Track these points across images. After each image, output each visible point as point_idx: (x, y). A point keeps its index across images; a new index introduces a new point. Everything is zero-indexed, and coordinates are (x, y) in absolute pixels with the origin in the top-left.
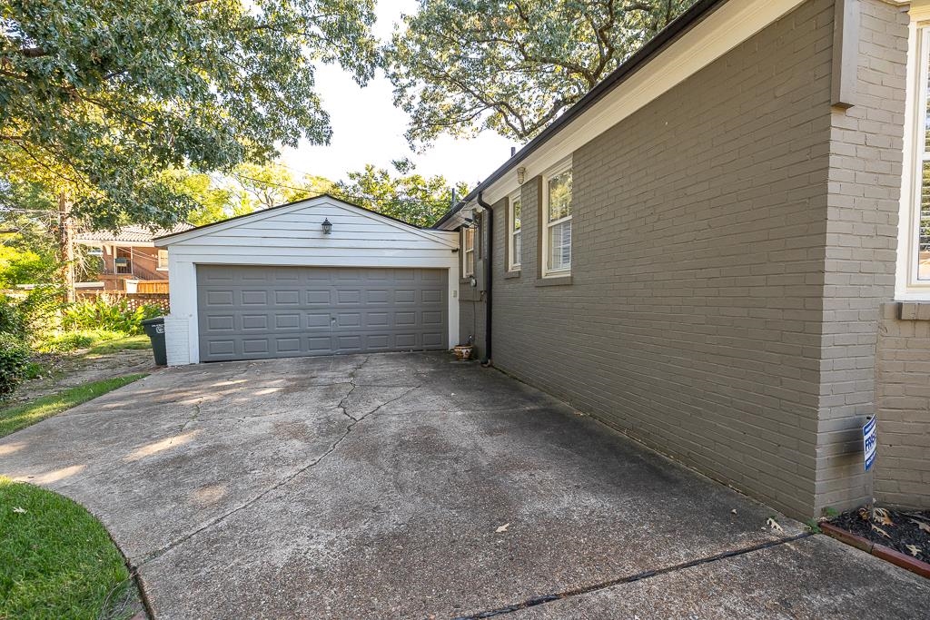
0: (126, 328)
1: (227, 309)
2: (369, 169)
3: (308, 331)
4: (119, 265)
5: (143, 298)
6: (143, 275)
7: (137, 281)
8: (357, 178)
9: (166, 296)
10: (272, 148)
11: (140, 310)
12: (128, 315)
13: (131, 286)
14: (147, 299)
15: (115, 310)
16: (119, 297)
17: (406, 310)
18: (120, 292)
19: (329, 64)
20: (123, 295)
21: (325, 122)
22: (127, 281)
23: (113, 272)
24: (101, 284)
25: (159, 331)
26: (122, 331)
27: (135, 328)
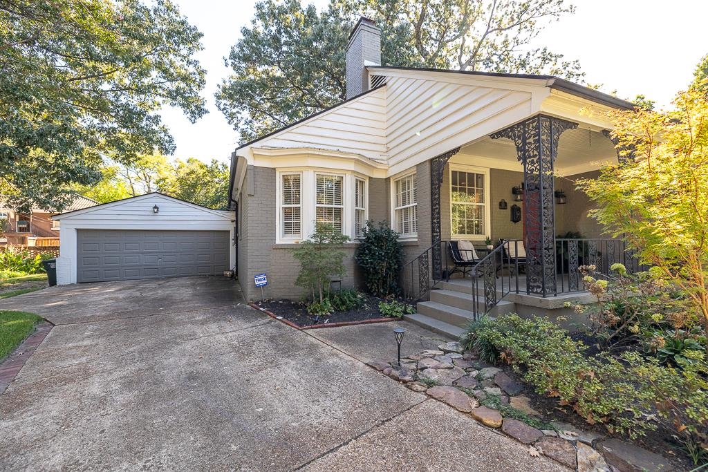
0: (27, 270)
1: (94, 254)
2: (214, 162)
3: (145, 265)
4: (21, 226)
5: (40, 249)
6: (39, 233)
7: (36, 238)
8: (205, 168)
9: (58, 248)
10: (135, 156)
11: (38, 257)
12: (28, 261)
13: (31, 241)
14: (43, 251)
15: (18, 258)
16: (22, 249)
17: (204, 253)
18: (23, 246)
19: (175, 107)
20: (25, 248)
21: (171, 142)
22: (29, 238)
23: (15, 231)
24: (5, 240)
25: (52, 267)
26: (24, 272)
27: (34, 269)
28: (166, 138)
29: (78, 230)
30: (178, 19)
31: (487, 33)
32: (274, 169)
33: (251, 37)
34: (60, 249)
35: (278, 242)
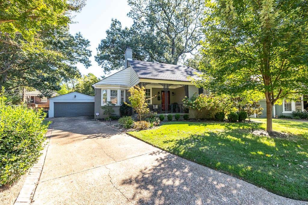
1: (59, 109)
3: (72, 112)
7: (38, 105)
19: (81, 64)
22: (36, 105)
23: (29, 102)
28: (79, 73)
29: (54, 102)
30: (82, 39)
31: (195, 28)
32: (101, 89)
33: (103, 41)
34: (50, 108)
35: (102, 105)
